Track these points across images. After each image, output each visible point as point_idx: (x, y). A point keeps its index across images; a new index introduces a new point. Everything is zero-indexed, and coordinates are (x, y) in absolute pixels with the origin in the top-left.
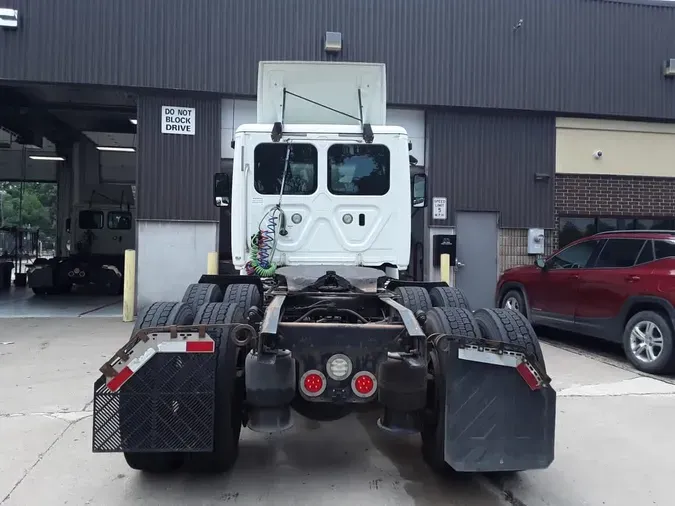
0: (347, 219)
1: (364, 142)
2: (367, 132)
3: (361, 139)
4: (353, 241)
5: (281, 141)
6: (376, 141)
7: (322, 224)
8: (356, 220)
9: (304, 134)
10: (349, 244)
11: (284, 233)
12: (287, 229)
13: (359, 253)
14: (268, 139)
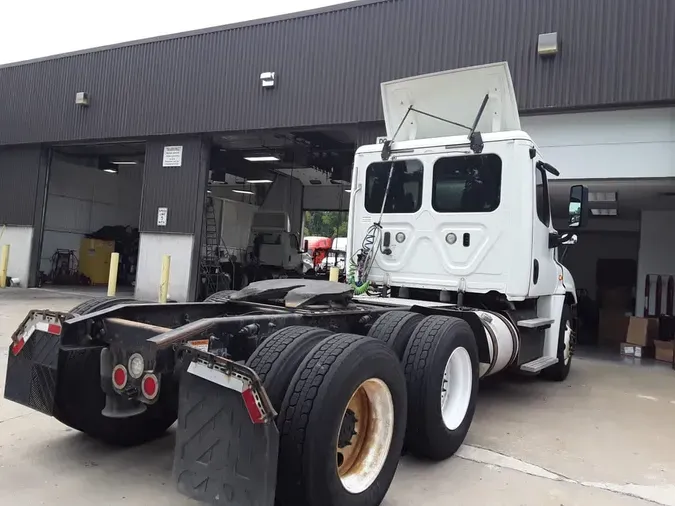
0: (451, 239)
1: (472, 153)
2: (476, 142)
3: (468, 149)
4: (456, 264)
5: (390, 159)
6: (486, 150)
7: (424, 243)
8: (460, 240)
9: (411, 150)
10: (452, 267)
11: (388, 252)
12: (391, 247)
13: (463, 278)
14: (379, 159)
